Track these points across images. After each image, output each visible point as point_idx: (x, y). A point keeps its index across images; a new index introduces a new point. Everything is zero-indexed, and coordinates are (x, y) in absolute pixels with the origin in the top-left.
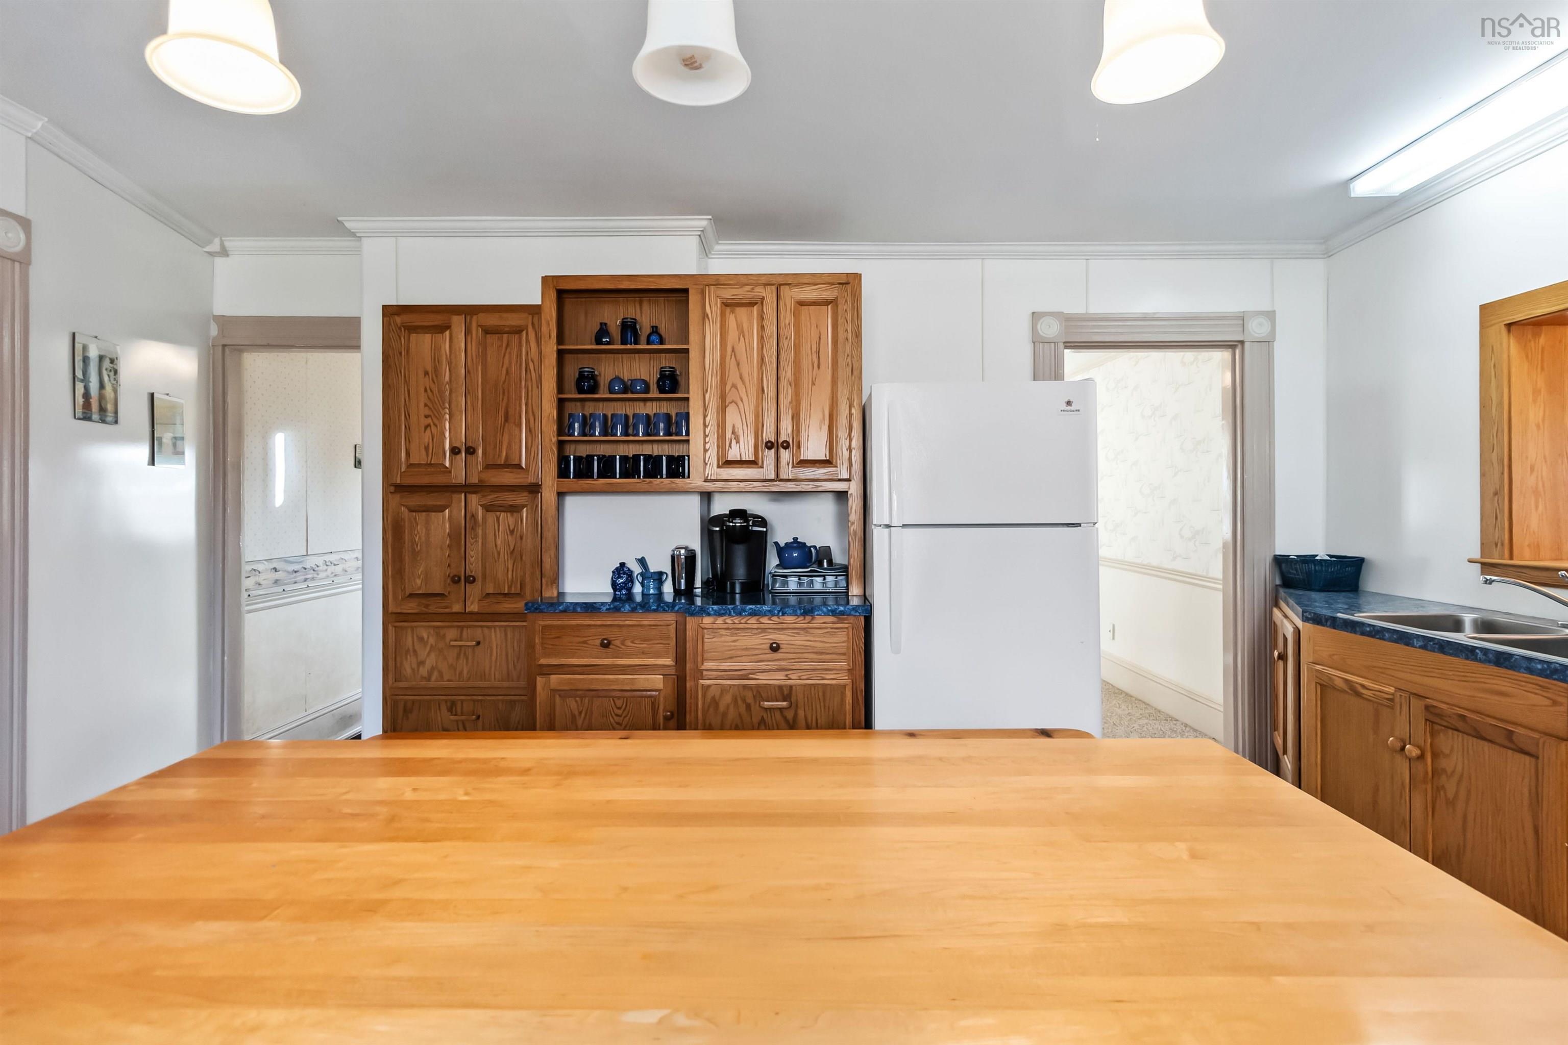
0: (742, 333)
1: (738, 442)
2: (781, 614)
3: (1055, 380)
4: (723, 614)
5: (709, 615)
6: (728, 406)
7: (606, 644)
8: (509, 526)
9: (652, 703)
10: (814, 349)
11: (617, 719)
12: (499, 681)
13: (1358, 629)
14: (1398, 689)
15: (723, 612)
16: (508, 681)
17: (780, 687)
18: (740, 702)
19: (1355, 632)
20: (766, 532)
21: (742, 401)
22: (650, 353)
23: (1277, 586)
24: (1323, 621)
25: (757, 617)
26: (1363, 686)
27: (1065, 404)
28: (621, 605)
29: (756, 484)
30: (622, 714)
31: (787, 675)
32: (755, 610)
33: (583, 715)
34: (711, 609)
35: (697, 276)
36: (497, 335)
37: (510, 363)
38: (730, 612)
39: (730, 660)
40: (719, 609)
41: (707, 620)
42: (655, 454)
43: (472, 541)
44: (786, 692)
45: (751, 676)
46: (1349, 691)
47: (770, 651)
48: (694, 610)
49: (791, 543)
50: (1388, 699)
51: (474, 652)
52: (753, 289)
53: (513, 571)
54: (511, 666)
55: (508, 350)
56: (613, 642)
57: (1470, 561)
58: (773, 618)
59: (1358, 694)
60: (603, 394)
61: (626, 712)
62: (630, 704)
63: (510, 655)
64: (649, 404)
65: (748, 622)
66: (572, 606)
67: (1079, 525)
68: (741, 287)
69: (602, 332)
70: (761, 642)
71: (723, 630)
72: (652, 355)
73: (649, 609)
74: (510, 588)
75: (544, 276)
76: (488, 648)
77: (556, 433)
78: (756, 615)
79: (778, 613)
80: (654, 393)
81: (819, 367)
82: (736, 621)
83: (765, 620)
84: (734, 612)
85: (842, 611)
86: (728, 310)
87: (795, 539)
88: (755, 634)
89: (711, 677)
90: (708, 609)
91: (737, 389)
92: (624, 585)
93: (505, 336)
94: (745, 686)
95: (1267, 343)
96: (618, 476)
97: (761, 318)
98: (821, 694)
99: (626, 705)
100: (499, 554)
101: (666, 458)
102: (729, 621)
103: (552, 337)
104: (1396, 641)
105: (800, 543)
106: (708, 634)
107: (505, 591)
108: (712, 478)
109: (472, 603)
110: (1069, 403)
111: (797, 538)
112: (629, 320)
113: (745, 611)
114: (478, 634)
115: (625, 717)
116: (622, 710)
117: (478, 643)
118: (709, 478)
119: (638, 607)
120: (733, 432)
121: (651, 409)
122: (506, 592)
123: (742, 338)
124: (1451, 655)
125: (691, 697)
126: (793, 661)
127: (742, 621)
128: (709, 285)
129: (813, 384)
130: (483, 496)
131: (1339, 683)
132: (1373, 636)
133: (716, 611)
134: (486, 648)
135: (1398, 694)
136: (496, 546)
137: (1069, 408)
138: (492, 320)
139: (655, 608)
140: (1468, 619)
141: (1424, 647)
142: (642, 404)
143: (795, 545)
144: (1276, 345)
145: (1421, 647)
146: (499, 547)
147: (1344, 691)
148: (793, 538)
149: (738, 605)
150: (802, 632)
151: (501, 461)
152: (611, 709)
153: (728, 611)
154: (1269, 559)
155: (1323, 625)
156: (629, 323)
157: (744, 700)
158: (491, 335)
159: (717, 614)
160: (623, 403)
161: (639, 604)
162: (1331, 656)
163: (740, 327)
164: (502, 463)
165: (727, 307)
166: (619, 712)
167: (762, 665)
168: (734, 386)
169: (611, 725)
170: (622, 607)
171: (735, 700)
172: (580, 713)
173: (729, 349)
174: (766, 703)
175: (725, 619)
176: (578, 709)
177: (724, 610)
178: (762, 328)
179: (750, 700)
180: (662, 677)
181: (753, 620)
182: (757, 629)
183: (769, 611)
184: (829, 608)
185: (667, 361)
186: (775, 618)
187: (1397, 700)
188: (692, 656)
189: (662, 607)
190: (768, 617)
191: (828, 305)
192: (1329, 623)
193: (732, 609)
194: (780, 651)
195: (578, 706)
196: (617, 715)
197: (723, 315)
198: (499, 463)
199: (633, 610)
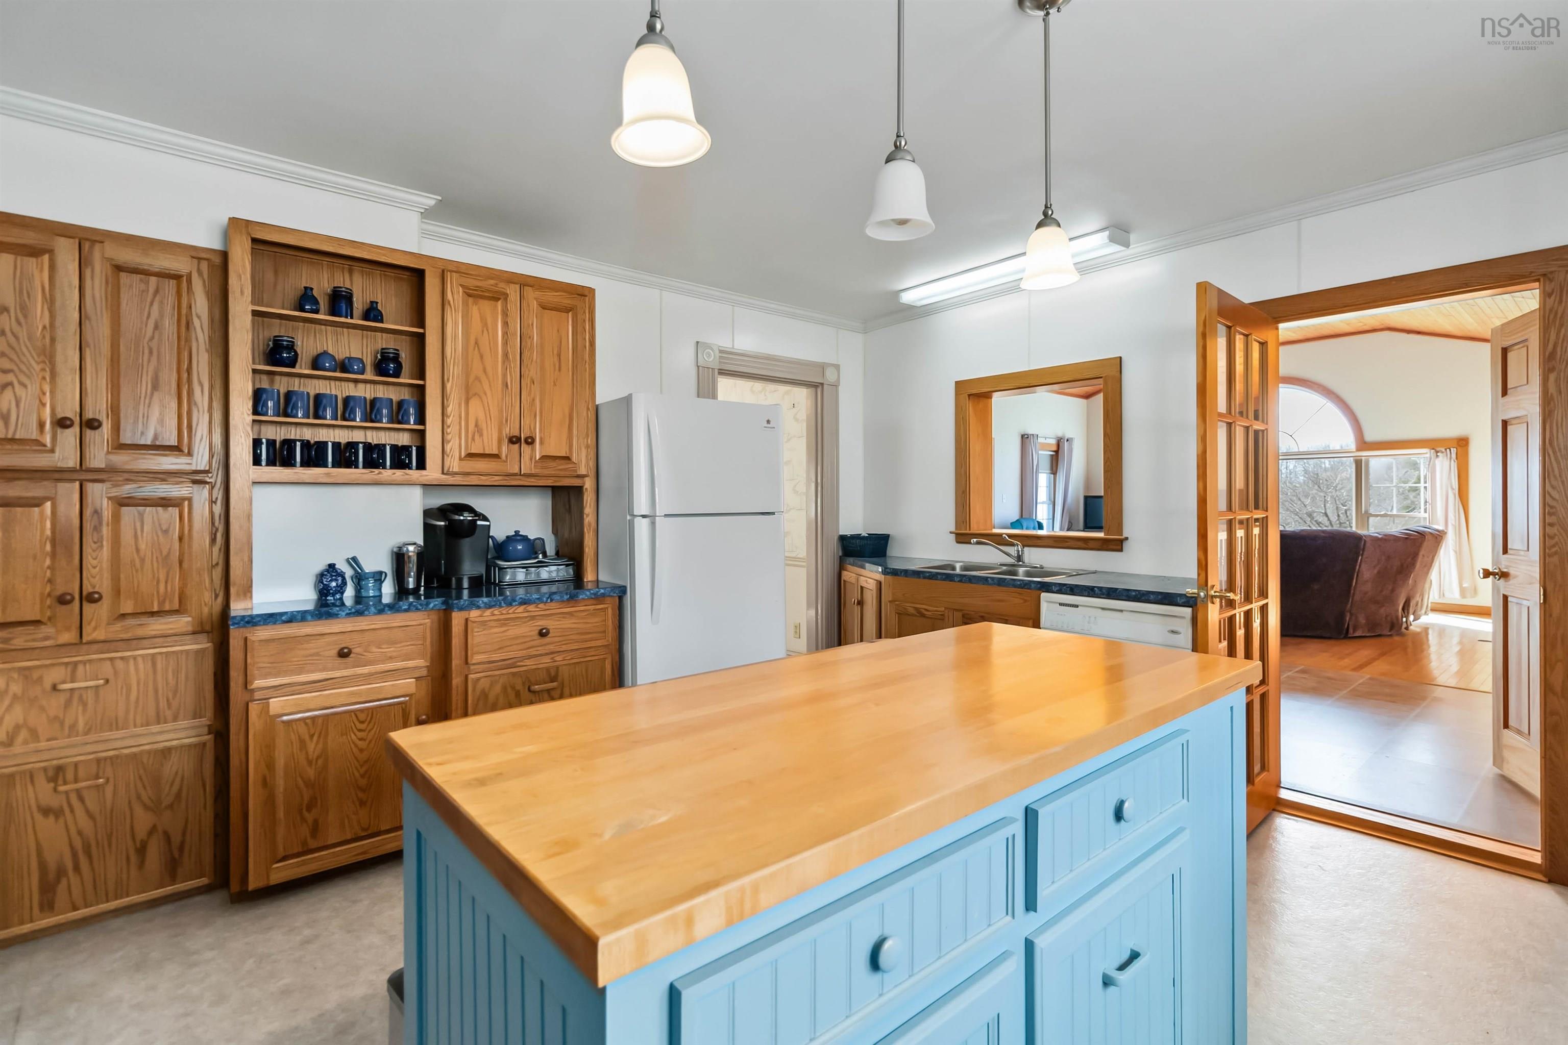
0: (485, 325)
1: (481, 435)
2: (549, 601)
3: (713, 399)
4: (493, 606)
5: (478, 607)
6: (471, 398)
7: (344, 654)
8: (160, 525)
9: (403, 710)
10: (555, 352)
11: (360, 734)
12: (142, 727)
13: (921, 575)
14: (945, 608)
15: (493, 604)
16: (159, 723)
17: (548, 670)
18: (509, 690)
19: (920, 578)
20: (489, 526)
21: (486, 394)
22: (363, 330)
23: (840, 557)
24: (899, 573)
25: (525, 606)
26: (926, 610)
27: (766, 423)
28: (365, 608)
29: (497, 478)
30: (366, 729)
31: (552, 658)
32: (525, 599)
33: (315, 738)
34: (481, 602)
35: (436, 259)
36: (139, 275)
37: (161, 315)
38: (500, 603)
39: (500, 651)
40: (489, 601)
41: (474, 614)
42: (375, 443)
43: (94, 546)
44: (553, 674)
45: (519, 664)
46: (918, 615)
47: (539, 637)
48: (463, 605)
49: (513, 536)
50: (941, 615)
51: (97, 695)
52: (497, 284)
53: (166, 582)
54: (163, 704)
55: (157, 298)
56: (353, 651)
57: (951, 533)
58: (539, 606)
59: (923, 615)
60: (302, 368)
61: (371, 725)
62: (377, 715)
63: (160, 692)
64: (361, 386)
65: (516, 611)
66: (300, 615)
67: (773, 513)
68: (485, 280)
69: (305, 299)
70: (529, 630)
71: (492, 622)
72: (365, 332)
73: (400, 609)
74: (161, 603)
75: (231, 217)
76: (122, 688)
77: (251, 411)
78: (525, 604)
79: (547, 601)
80: (369, 375)
81: (560, 370)
82: (504, 612)
83: (531, 608)
84: (505, 603)
85: (602, 593)
86: (471, 300)
87: (517, 532)
88: (525, 622)
89: (477, 671)
90: (478, 602)
91: (480, 381)
92: (339, 589)
93: (153, 280)
94: (514, 674)
95: (835, 386)
96: (330, 465)
97: (505, 314)
98: (584, 671)
99: (371, 718)
100: (142, 560)
101: (390, 448)
102: (496, 612)
103: (246, 294)
104: (944, 580)
105: (521, 536)
106: (478, 628)
107: (153, 608)
108: (454, 470)
109: (95, 629)
110: (768, 422)
111: (519, 531)
112: (344, 289)
113: (515, 601)
114: (107, 668)
115: (370, 731)
116: (367, 723)
117: (107, 681)
118: (451, 470)
119: (387, 609)
120: (476, 425)
121: (365, 392)
122: (156, 609)
123: (485, 331)
124: (975, 583)
125: (457, 694)
126: (560, 644)
127: (510, 612)
128: (451, 271)
129: (555, 385)
130: (115, 486)
131: (912, 611)
132: (931, 579)
133: (485, 603)
134: (119, 687)
135: (947, 611)
136: (138, 550)
137: (769, 425)
138: (127, 256)
139: (406, 607)
140: (958, 566)
141: (960, 581)
142: (351, 385)
143: (519, 538)
144: (840, 388)
145: (958, 581)
146: (142, 554)
147: (913, 615)
148: (515, 532)
149: (508, 596)
150: (567, 616)
151: (146, 440)
152: (353, 724)
153: (498, 603)
154: (836, 538)
155: (899, 576)
156: (344, 293)
157: (513, 688)
158: (128, 274)
159: (488, 606)
160: (328, 382)
161: (388, 605)
162: (904, 595)
163: (483, 320)
164: (149, 443)
165: (470, 298)
166: (363, 726)
167: (533, 652)
168: (477, 379)
169: (353, 743)
170: (365, 610)
171: (504, 688)
172: (312, 736)
173: (472, 342)
174: (536, 687)
175: (493, 612)
176: (309, 733)
177: (495, 601)
178: (506, 324)
179: (519, 687)
180: (414, 680)
181: (521, 609)
182: (526, 617)
183: (538, 599)
184: (592, 592)
185: (384, 342)
186: (541, 606)
187: (946, 615)
188: (458, 651)
189: (415, 606)
190: (535, 605)
191: (568, 312)
192: (903, 574)
193: (503, 600)
194: (550, 635)
195: (309, 729)
196: (360, 730)
197: (466, 304)
198: (142, 442)
199: (381, 612)
